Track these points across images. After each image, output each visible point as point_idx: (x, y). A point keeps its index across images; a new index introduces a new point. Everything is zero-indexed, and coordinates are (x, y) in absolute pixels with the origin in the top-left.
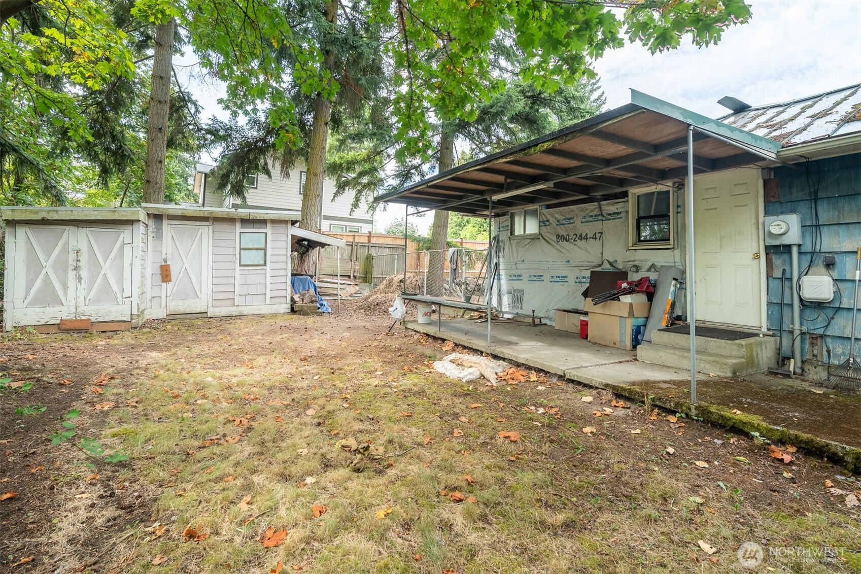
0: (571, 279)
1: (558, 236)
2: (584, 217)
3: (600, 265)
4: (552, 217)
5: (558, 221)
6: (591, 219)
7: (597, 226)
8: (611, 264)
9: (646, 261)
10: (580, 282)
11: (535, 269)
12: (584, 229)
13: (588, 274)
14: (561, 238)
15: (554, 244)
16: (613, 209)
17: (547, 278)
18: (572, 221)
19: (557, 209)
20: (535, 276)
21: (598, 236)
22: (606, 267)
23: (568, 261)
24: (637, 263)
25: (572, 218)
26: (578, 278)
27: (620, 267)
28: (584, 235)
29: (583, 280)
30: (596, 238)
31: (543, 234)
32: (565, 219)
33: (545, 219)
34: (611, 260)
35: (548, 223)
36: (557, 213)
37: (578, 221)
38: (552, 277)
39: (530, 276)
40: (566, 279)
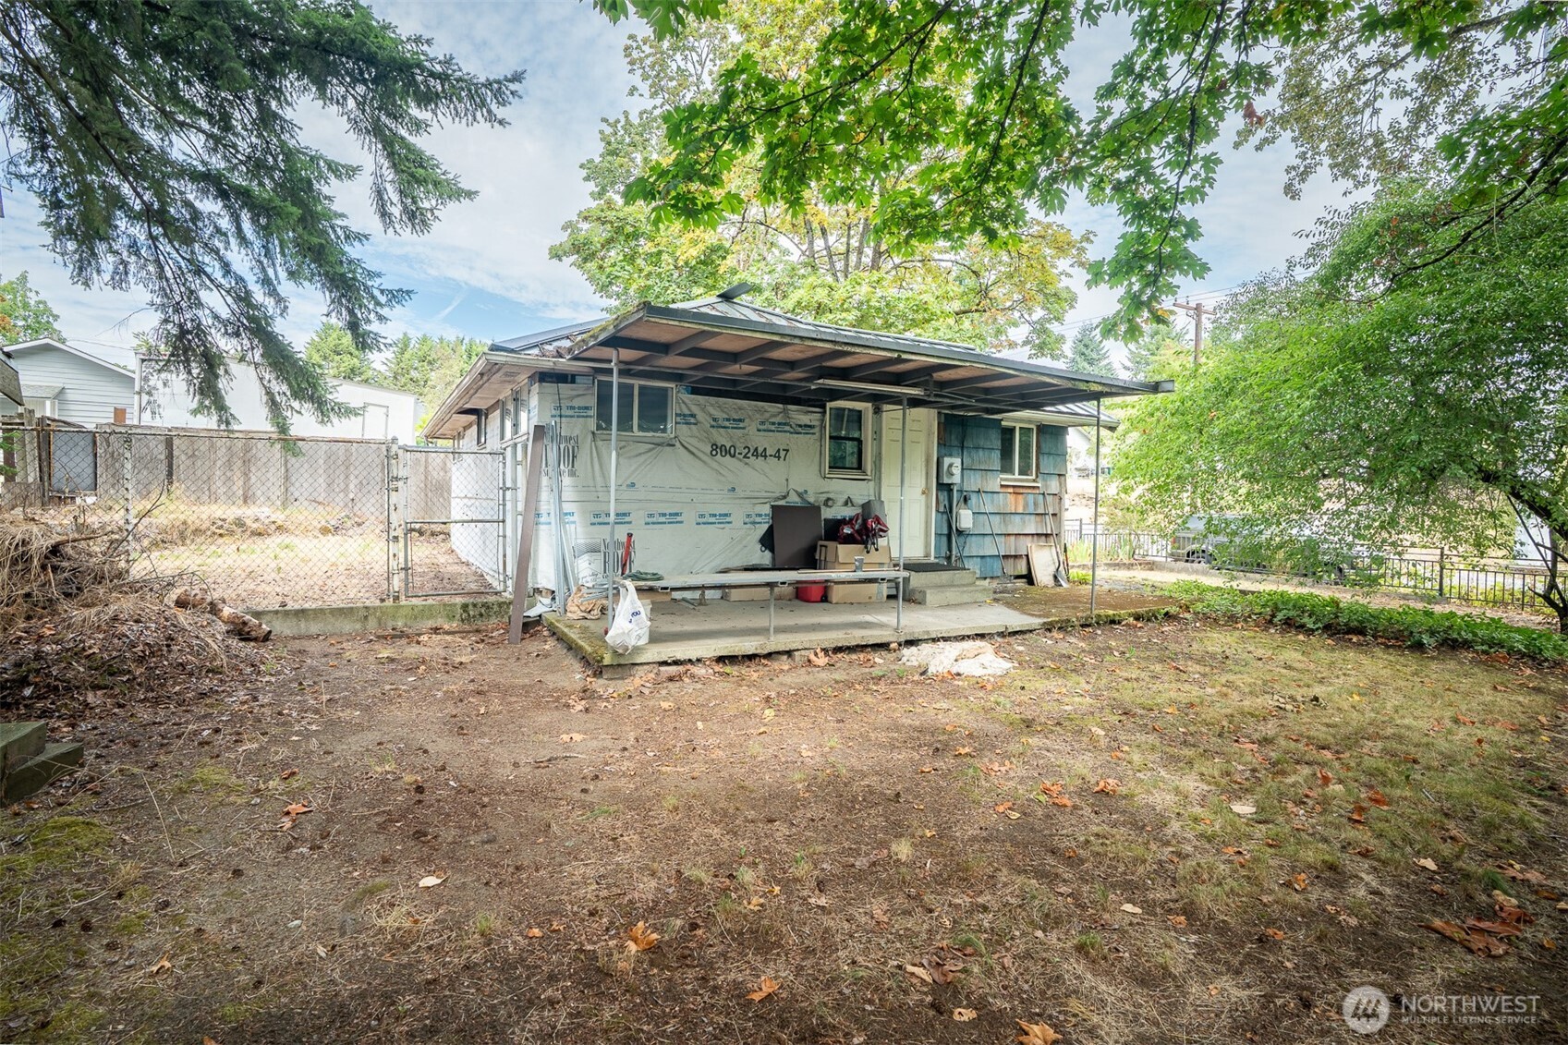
0: (738, 518)
1: (715, 446)
2: (763, 423)
3: (784, 497)
4: (703, 410)
5: (715, 420)
6: (773, 428)
7: (782, 440)
8: (800, 495)
9: (841, 493)
10: (754, 523)
11: (662, 501)
12: (761, 441)
13: (767, 509)
14: (718, 449)
15: (705, 458)
16: (805, 419)
17: (689, 516)
18: (741, 425)
19: (712, 399)
20: (664, 515)
21: (782, 454)
22: (794, 499)
23: (733, 489)
24: (831, 496)
25: (740, 420)
26: (748, 516)
27: (811, 500)
28: (760, 450)
29: (758, 519)
30: (779, 458)
31: (682, 438)
32: (728, 420)
33: (687, 412)
34: (800, 490)
35: (693, 420)
36: (712, 405)
37: (752, 428)
38: (702, 516)
39: (651, 515)
40: (728, 519)
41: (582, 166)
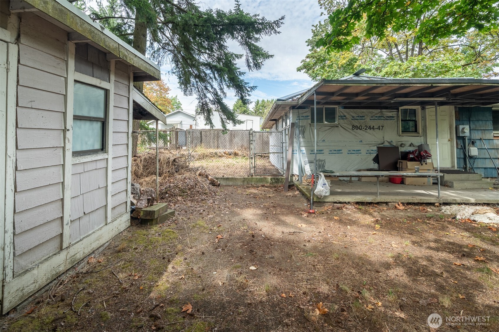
0: (364, 151)
1: (353, 126)
2: (372, 117)
3: (383, 144)
4: (348, 114)
5: (353, 117)
6: (376, 118)
7: (380, 122)
8: (389, 143)
9: (408, 141)
10: (370, 153)
11: (334, 146)
12: (372, 123)
13: (375, 148)
14: (354, 127)
15: (350, 131)
16: (390, 114)
17: (345, 151)
18: (364, 118)
19: (352, 110)
20: (335, 150)
21: (381, 128)
22: (387, 144)
23: (361, 141)
24: (403, 143)
25: (363, 117)
26: (368, 151)
27: (395, 144)
28: (372, 127)
29: (372, 152)
30: (379, 129)
31: (341, 124)
32: (358, 117)
33: (342, 115)
34: (389, 141)
35: (345, 118)
36: (352, 112)
37: (368, 119)
38: (349, 151)
39: (331, 151)
40: (360, 152)
41: (306, 42)
